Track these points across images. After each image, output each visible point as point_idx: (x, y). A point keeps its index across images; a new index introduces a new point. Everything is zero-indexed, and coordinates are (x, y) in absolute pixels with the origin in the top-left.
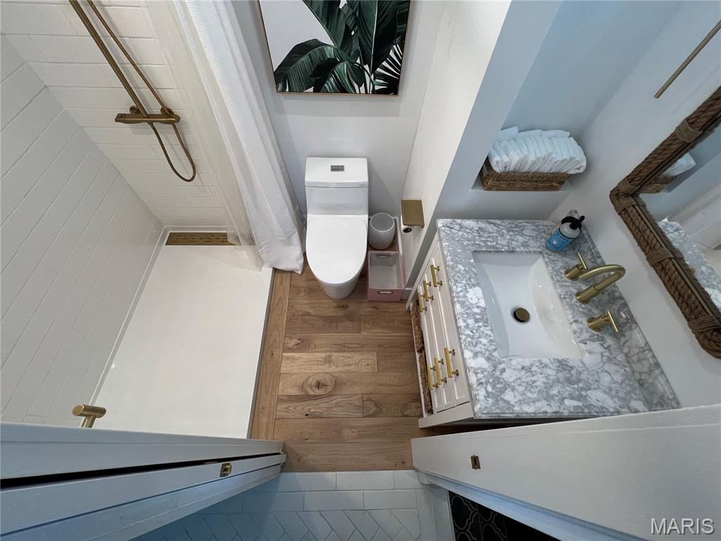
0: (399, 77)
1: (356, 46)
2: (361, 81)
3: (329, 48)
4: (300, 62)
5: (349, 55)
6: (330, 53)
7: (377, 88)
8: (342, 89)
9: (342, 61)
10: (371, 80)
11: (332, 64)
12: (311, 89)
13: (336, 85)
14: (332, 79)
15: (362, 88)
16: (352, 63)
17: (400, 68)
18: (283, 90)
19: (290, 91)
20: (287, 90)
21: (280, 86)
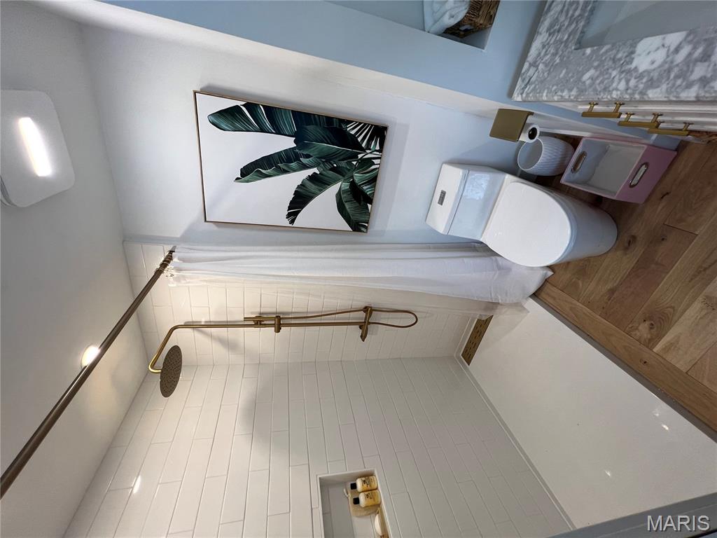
0: (372, 125)
1: (343, 164)
2: (369, 162)
3: (343, 186)
4: (348, 210)
5: (349, 170)
6: (346, 186)
7: (378, 148)
8: (373, 181)
9: (352, 177)
10: (371, 153)
11: (353, 185)
12: (369, 206)
13: (370, 184)
14: (365, 188)
15: (376, 161)
16: (356, 168)
17: (365, 124)
18: (366, 228)
19: (367, 223)
20: (366, 225)
21: (363, 229)
